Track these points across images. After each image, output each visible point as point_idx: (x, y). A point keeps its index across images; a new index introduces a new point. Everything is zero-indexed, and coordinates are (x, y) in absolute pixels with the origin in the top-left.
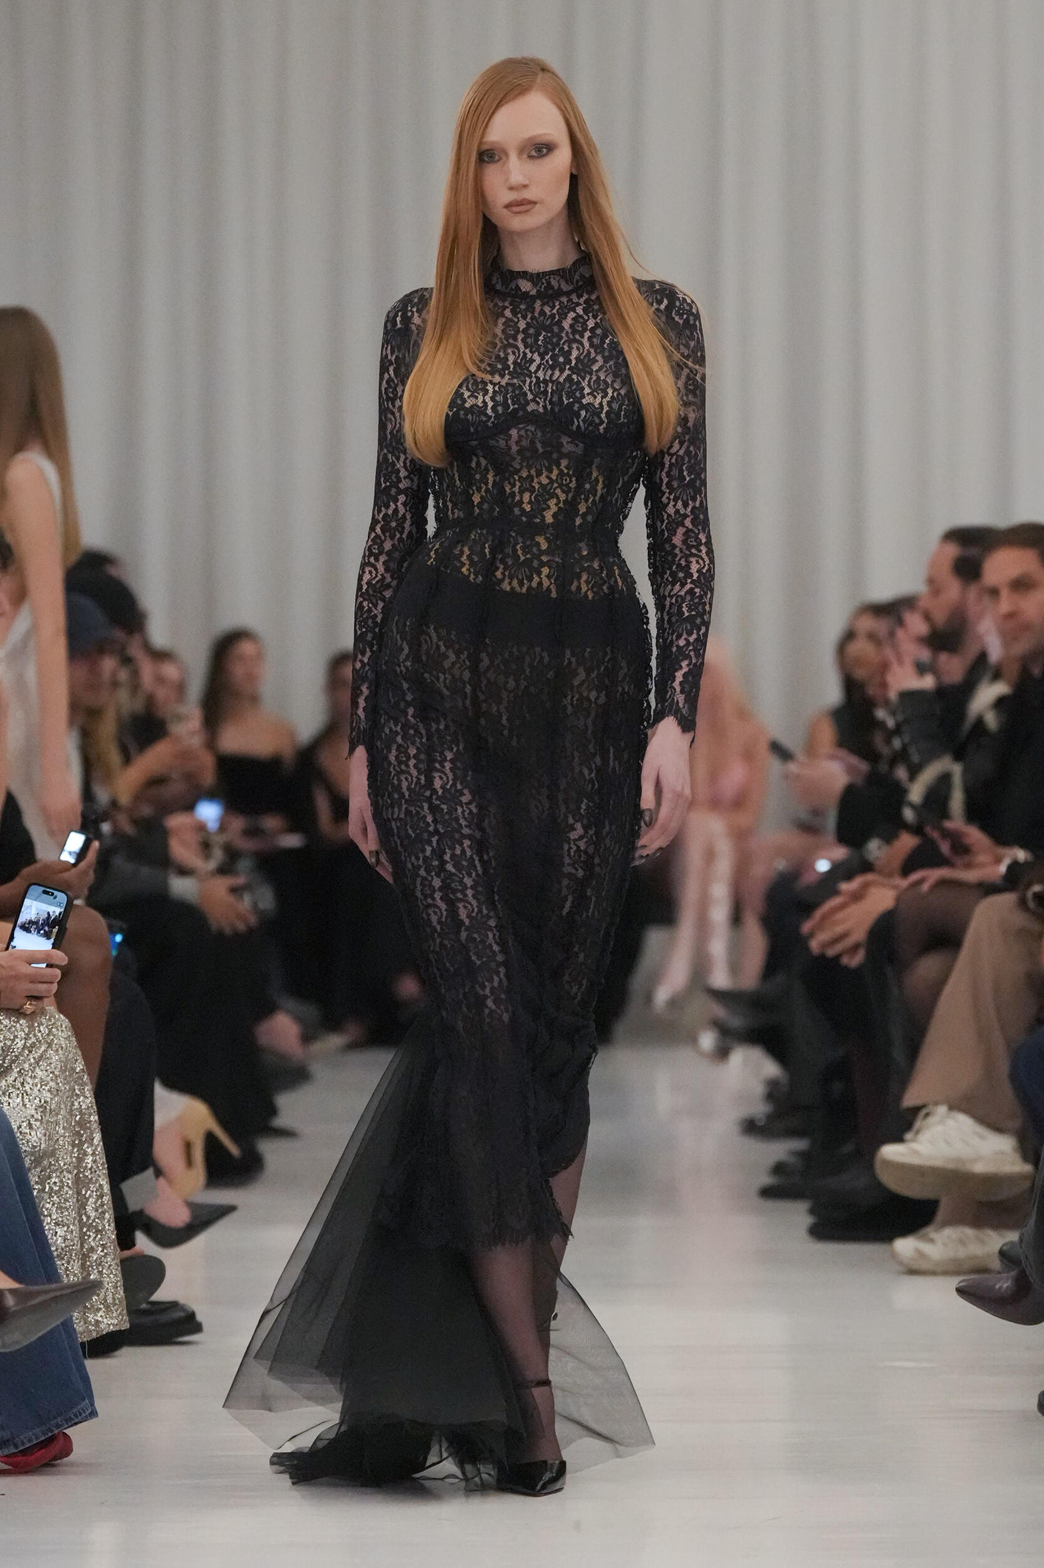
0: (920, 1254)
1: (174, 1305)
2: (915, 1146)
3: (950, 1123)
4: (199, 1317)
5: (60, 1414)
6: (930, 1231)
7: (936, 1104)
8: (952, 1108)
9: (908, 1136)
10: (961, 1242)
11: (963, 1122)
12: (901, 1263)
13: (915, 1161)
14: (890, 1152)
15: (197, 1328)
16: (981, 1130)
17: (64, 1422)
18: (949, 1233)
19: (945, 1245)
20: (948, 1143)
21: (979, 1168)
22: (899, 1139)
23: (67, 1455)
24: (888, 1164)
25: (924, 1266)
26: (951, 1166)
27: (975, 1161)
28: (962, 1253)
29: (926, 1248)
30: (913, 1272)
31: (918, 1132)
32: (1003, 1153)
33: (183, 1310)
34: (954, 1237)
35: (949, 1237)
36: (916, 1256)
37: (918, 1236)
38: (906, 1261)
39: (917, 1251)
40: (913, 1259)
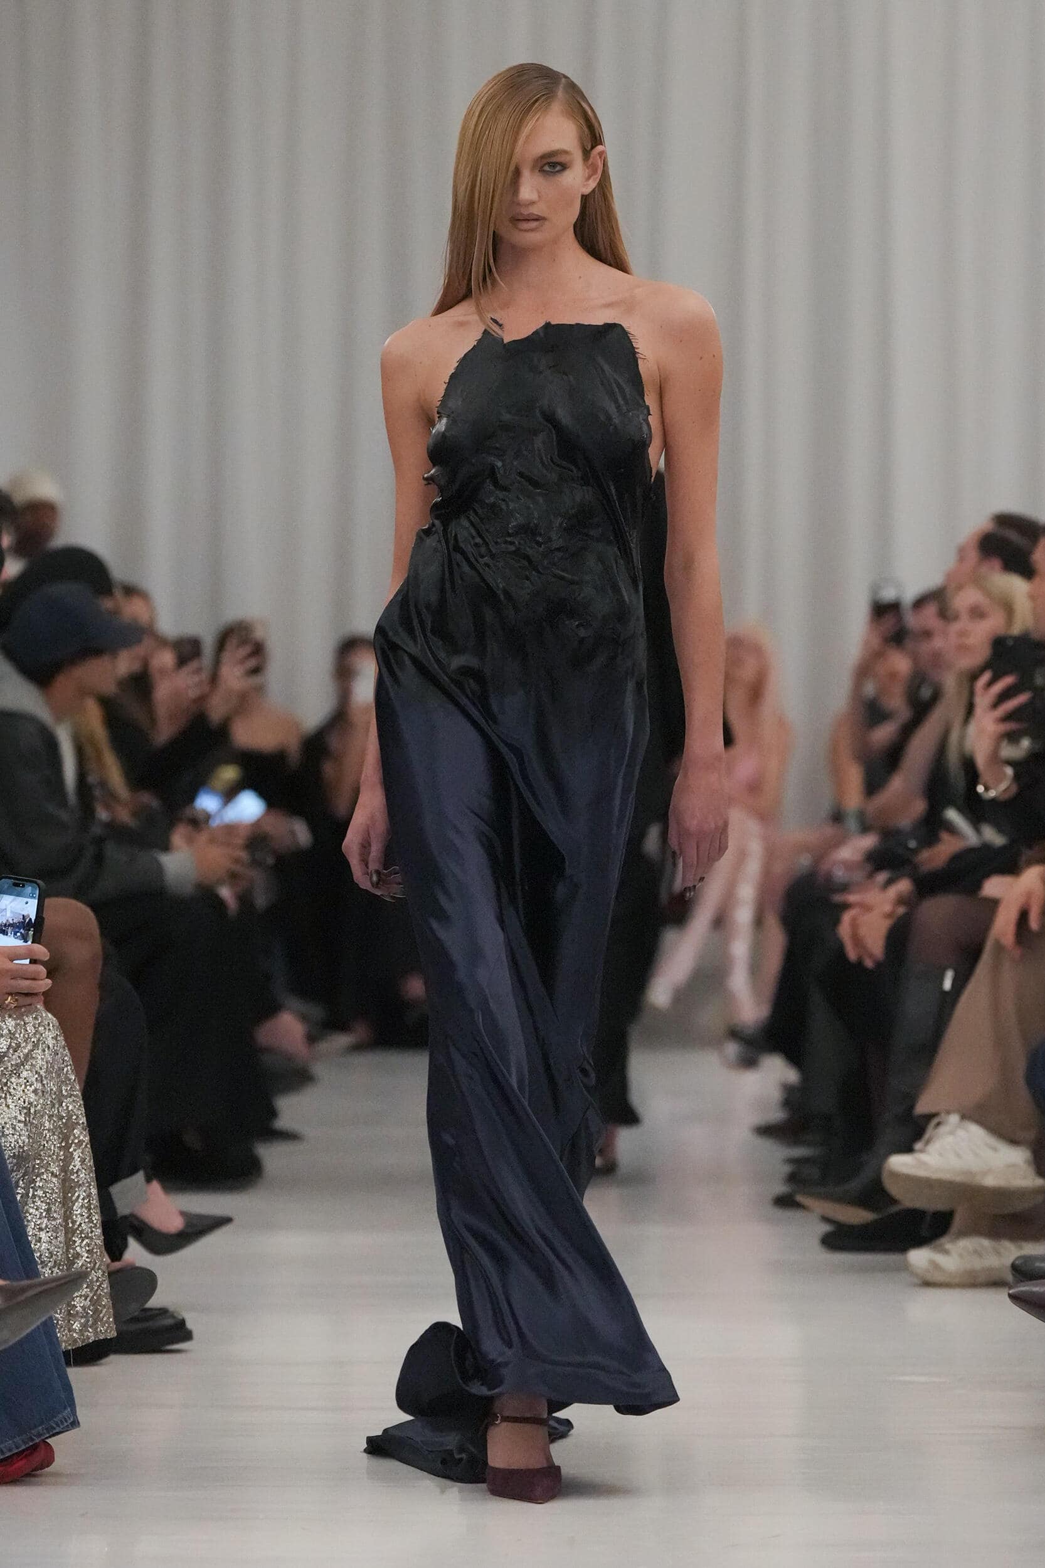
0: (936, 1266)
1: (163, 1312)
2: (923, 1157)
3: (961, 1133)
4: (190, 1325)
5: (42, 1423)
6: (945, 1242)
7: (948, 1113)
8: (964, 1117)
9: (918, 1146)
10: (977, 1253)
11: (976, 1132)
12: (917, 1275)
13: (922, 1173)
14: (899, 1162)
15: (187, 1336)
16: (992, 1140)
17: (45, 1431)
18: (966, 1244)
19: (961, 1256)
20: (958, 1156)
21: (990, 1181)
22: (908, 1149)
23: (48, 1466)
24: (896, 1175)
25: (938, 1277)
26: (958, 1179)
27: (985, 1174)
28: (978, 1264)
29: (940, 1259)
30: (927, 1284)
31: (928, 1142)
32: (1014, 1165)
33: (173, 1317)
34: (970, 1248)
35: (965, 1248)
36: (930, 1268)
37: (933, 1247)
38: (920, 1273)
39: (931, 1262)
40: (928, 1270)
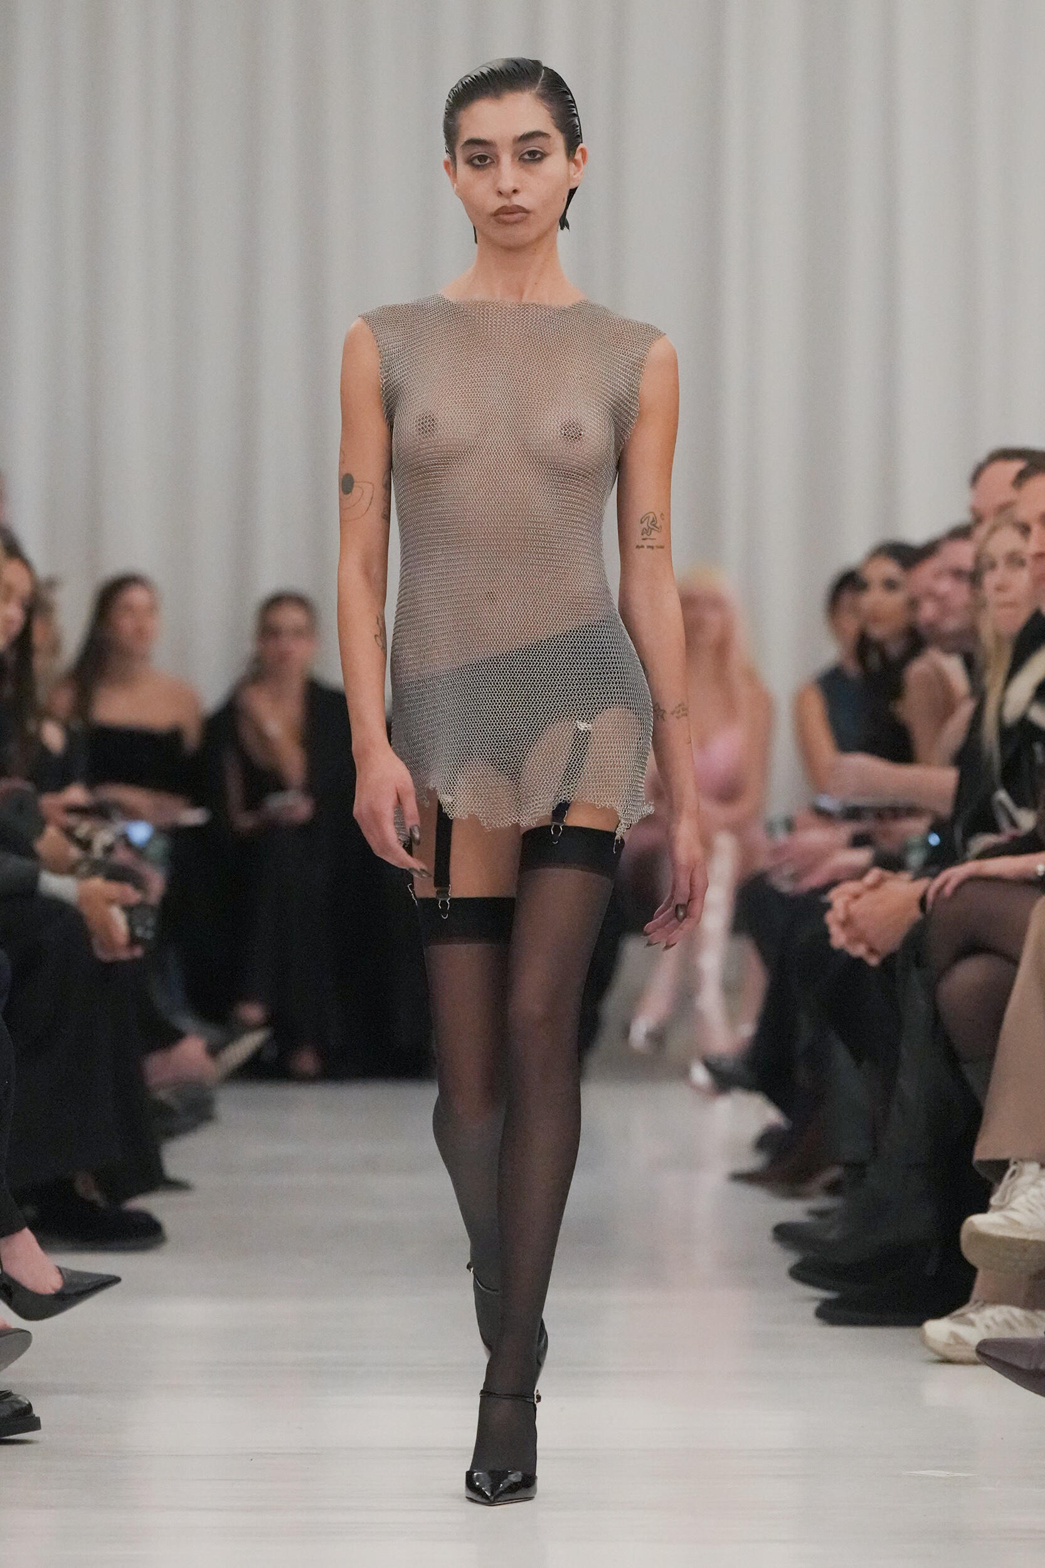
0: (954, 1339)
2: (1006, 1214)
6: (967, 1311)
9: (993, 1203)
12: (933, 1350)
18: (991, 1313)
19: (988, 1329)
25: (957, 1352)
30: (947, 1361)
33: (19, 1402)
34: (999, 1318)
35: (992, 1318)
36: (952, 1341)
37: (954, 1317)
38: (940, 1348)
39: (955, 1336)
40: (948, 1345)
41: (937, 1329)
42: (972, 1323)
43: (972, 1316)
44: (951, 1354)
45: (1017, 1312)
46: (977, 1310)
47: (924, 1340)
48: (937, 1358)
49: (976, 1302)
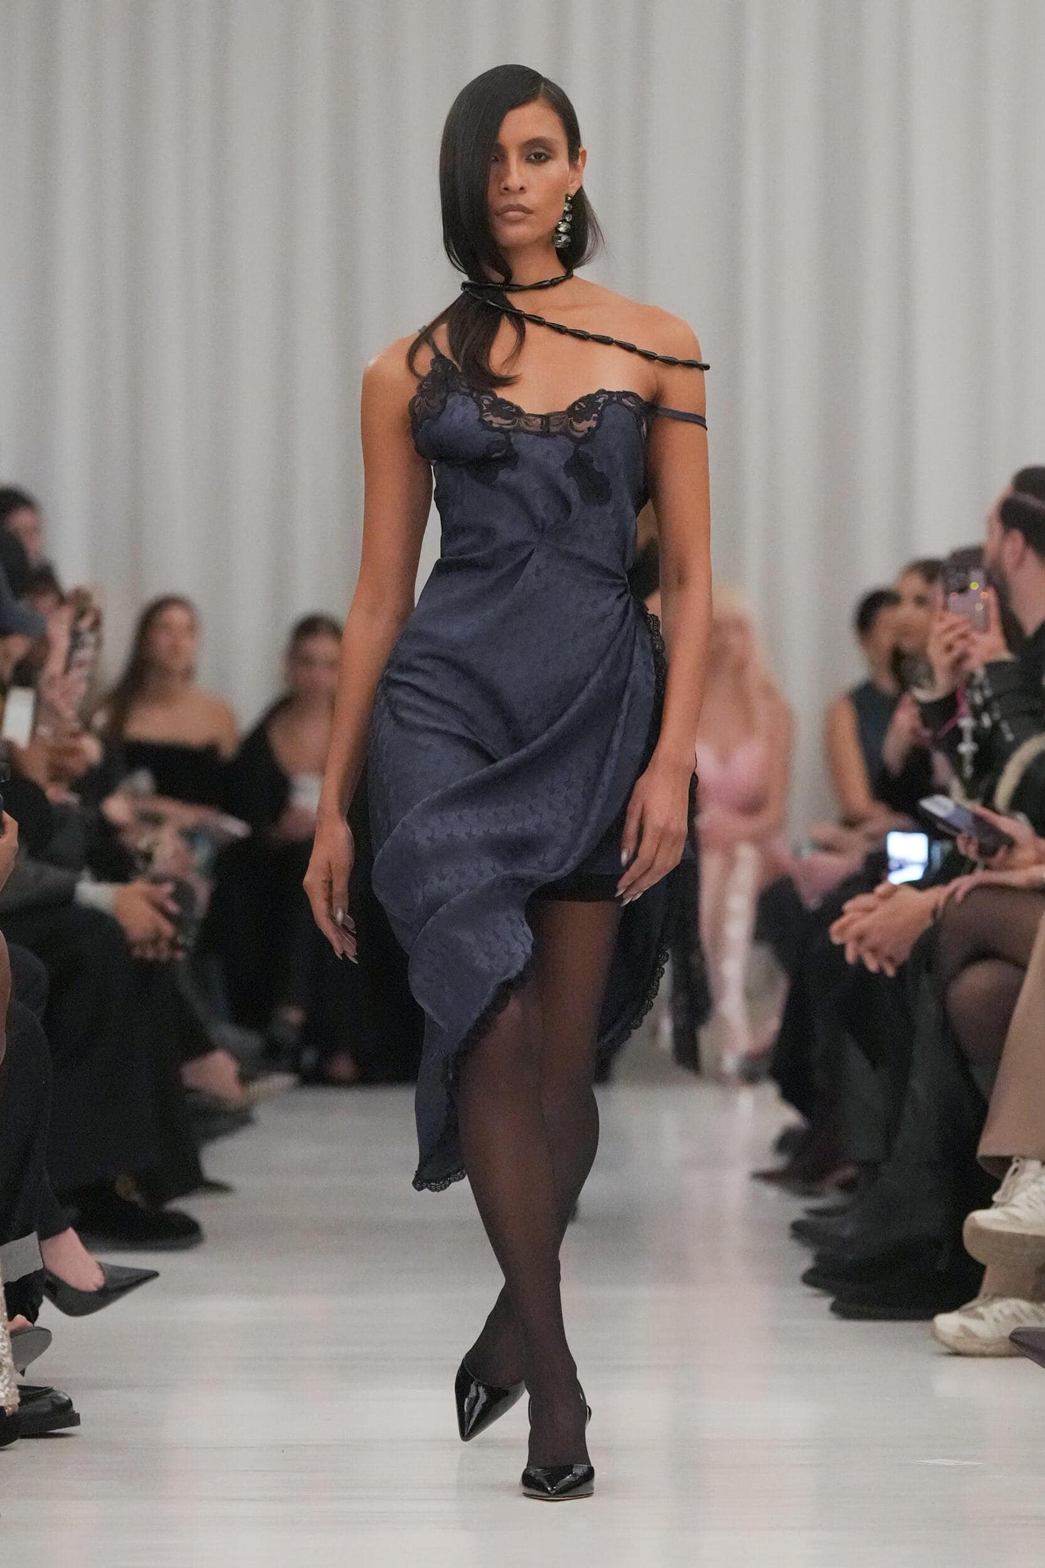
0: (967, 1332)
4: (76, 1407)
6: (977, 1305)
9: (997, 1199)
12: (943, 1343)
15: (74, 1419)
29: (973, 1324)
33: (59, 1398)
34: (1007, 1312)
35: (1001, 1312)
36: (961, 1334)
37: (966, 1310)
38: (950, 1340)
39: (963, 1328)
40: (958, 1338)
41: (948, 1323)
42: (981, 1317)
43: (981, 1310)
44: (961, 1346)
45: (1025, 1305)
46: (985, 1305)
47: (934, 1335)
48: (946, 1350)
49: (986, 1295)
